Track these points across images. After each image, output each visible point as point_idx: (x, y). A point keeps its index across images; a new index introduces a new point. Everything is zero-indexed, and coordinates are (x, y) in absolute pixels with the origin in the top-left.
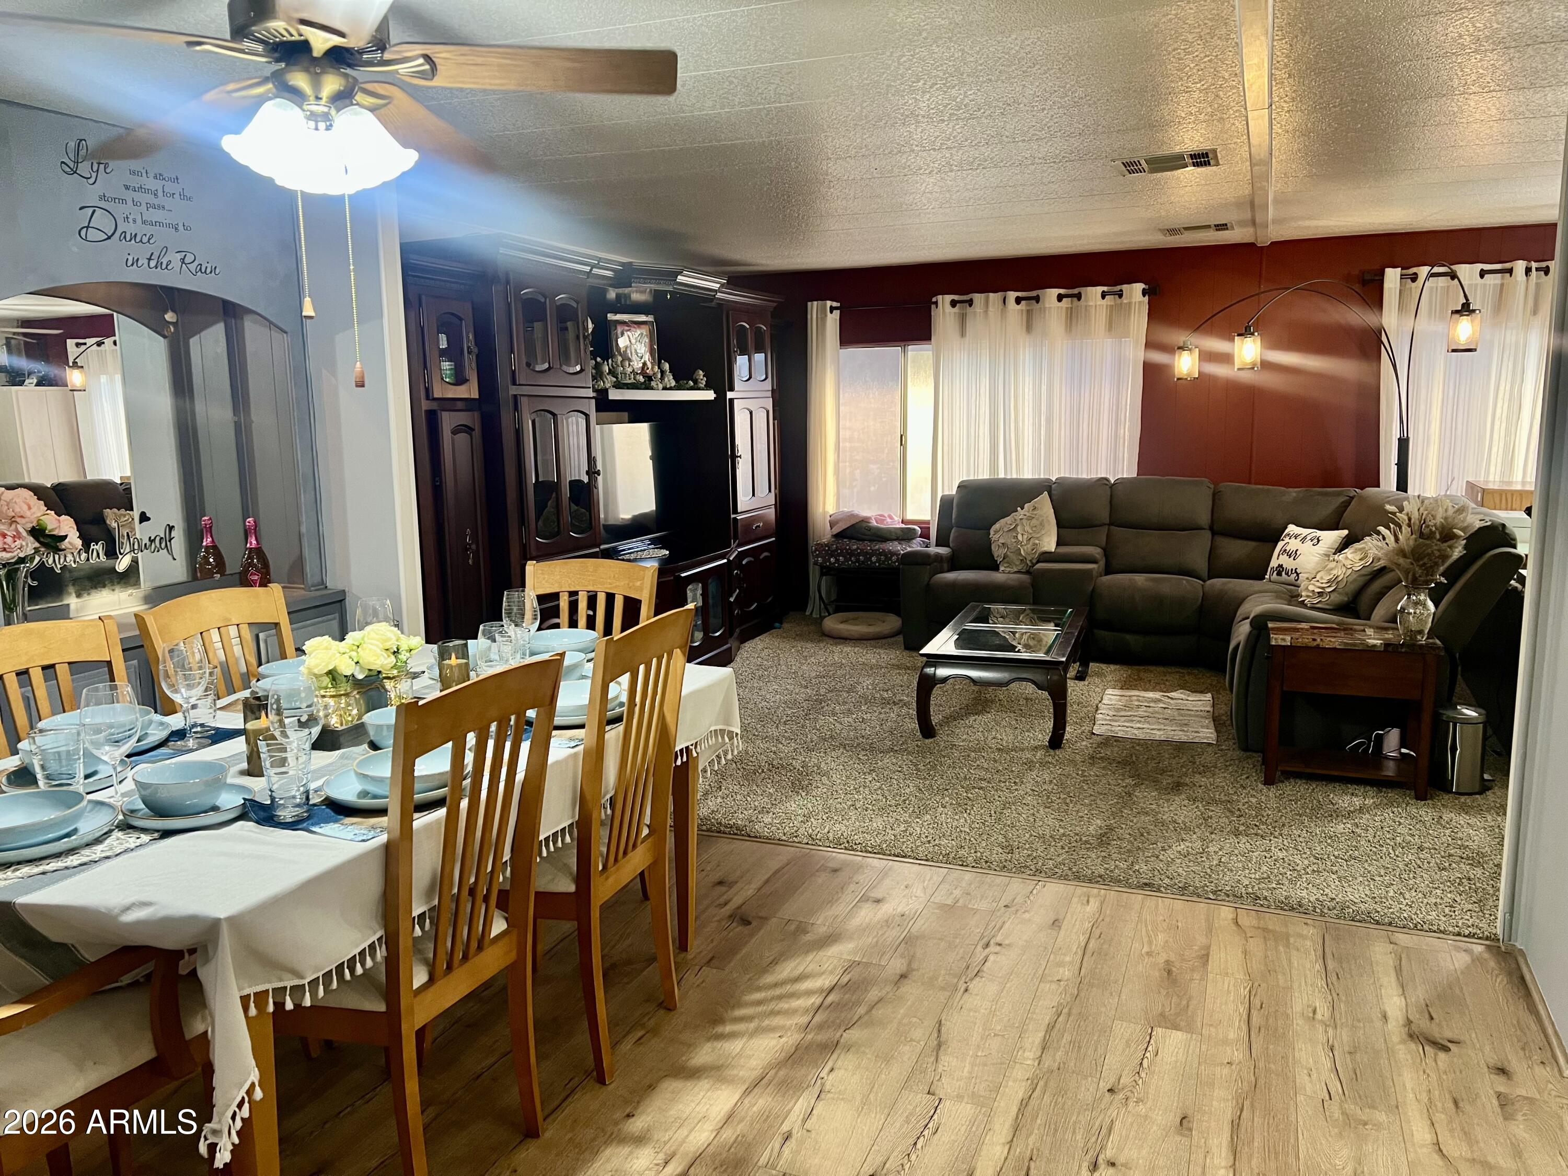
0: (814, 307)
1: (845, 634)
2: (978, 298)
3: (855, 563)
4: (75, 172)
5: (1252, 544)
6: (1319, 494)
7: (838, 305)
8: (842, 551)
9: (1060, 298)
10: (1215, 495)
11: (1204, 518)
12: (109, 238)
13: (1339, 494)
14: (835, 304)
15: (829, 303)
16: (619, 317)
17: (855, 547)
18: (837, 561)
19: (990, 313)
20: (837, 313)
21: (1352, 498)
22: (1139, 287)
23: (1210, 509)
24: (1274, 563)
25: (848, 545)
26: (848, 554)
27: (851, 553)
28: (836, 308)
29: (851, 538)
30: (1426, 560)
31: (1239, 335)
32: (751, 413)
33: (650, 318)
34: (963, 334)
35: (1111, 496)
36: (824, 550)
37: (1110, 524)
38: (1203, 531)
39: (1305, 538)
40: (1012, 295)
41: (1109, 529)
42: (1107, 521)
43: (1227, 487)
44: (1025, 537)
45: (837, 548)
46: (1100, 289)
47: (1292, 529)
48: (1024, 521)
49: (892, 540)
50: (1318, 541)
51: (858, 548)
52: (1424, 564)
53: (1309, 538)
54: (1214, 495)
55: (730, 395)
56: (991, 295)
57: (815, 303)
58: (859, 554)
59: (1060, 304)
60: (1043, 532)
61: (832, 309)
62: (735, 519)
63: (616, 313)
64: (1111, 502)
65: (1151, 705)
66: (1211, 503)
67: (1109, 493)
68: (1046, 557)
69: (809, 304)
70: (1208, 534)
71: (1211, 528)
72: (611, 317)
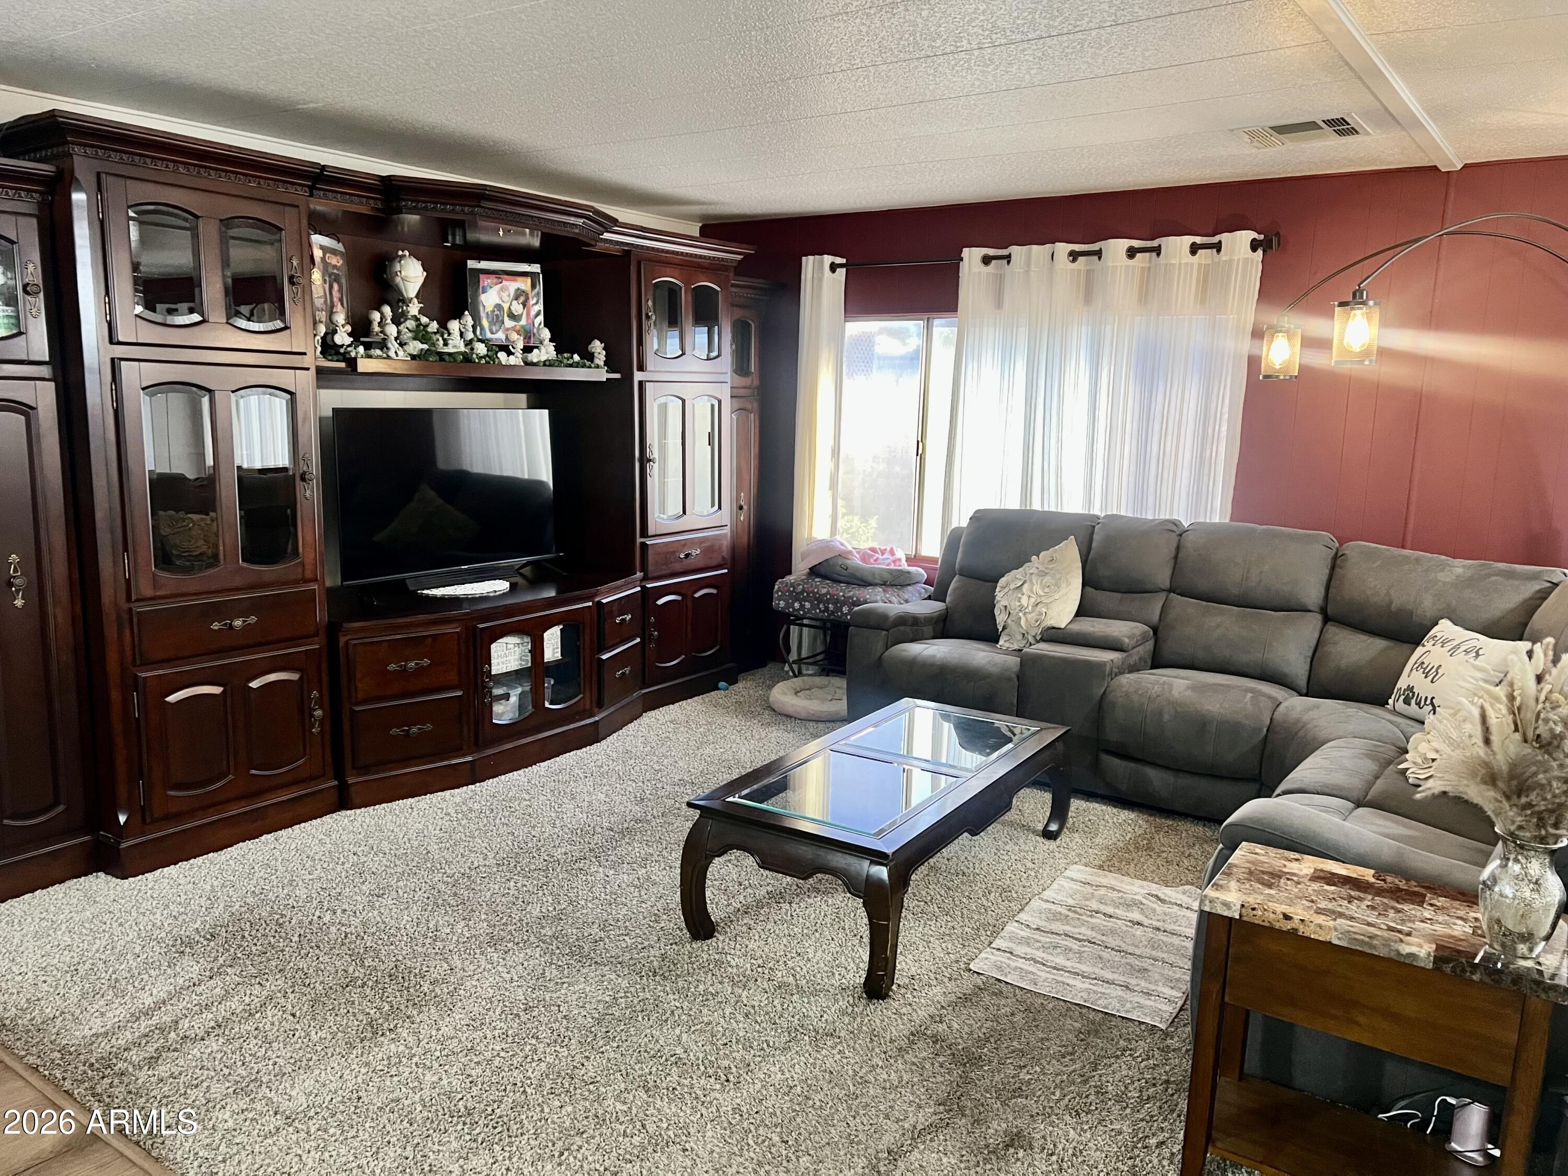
0: (809, 263)
1: (790, 711)
2: (1016, 251)
3: (823, 612)
5: (1380, 644)
6: (1501, 573)
7: (844, 261)
8: (808, 594)
9: (1132, 253)
10: (1336, 562)
11: (1313, 594)
13: (1535, 577)
14: (839, 260)
15: (828, 259)
16: (484, 265)
17: (824, 591)
18: (802, 606)
19: (1032, 274)
20: (842, 272)
21: (1556, 585)
22: (1246, 236)
23: (1325, 578)
24: (1402, 683)
25: (817, 587)
26: (817, 599)
27: (819, 599)
28: (841, 266)
29: (825, 577)
30: (1533, 796)
31: (1342, 304)
32: (684, 401)
33: (536, 268)
34: (999, 304)
35: (1178, 548)
36: (788, 591)
37: (1171, 590)
38: (1309, 614)
39: (1457, 647)
40: (1063, 249)
41: (1167, 597)
42: (1167, 584)
43: (1354, 548)
44: (1032, 600)
45: (803, 590)
46: (1188, 240)
47: (1445, 628)
48: (1034, 578)
49: (876, 585)
50: (1477, 655)
51: (828, 593)
52: (1529, 805)
53: (1463, 648)
54: (1335, 558)
55: (638, 376)
56: (1035, 247)
57: (811, 258)
58: (828, 601)
59: (1131, 262)
60: (1057, 596)
61: (833, 267)
62: (644, 545)
63: (479, 259)
64: (1176, 557)
65: (1119, 912)
66: (1327, 571)
67: (1175, 545)
68: (1052, 635)
69: (804, 258)
70: (1315, 620)
71: (1323, 611)
72: (471, 264)
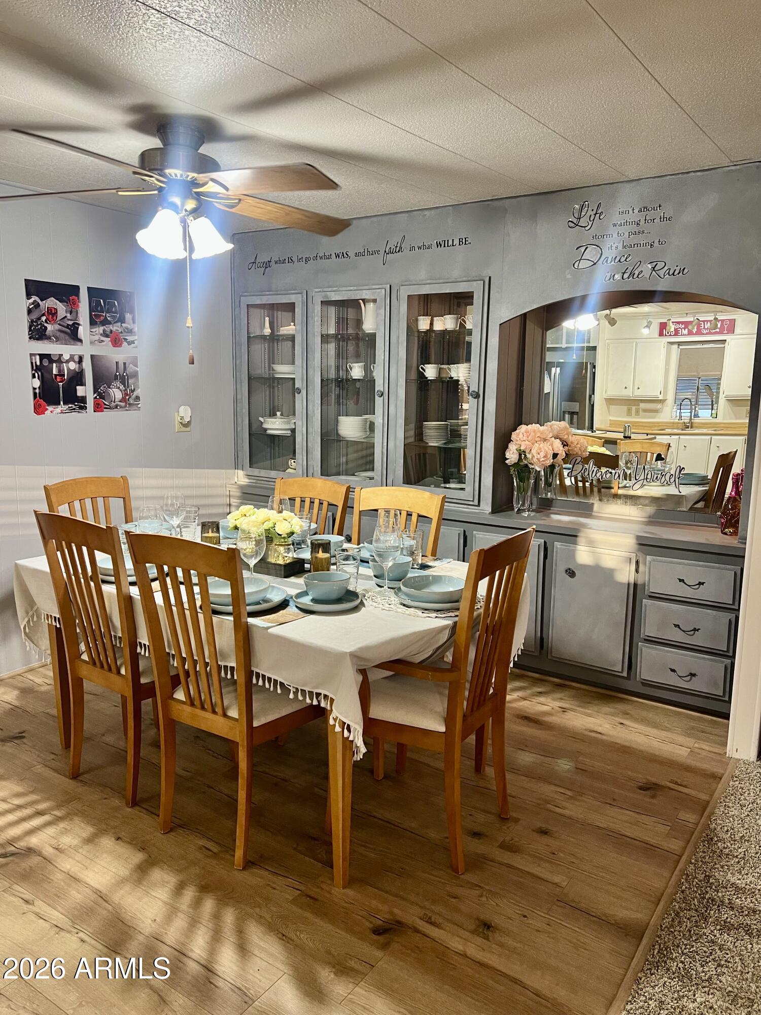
4: (577, 225)
12: (595, 264)
